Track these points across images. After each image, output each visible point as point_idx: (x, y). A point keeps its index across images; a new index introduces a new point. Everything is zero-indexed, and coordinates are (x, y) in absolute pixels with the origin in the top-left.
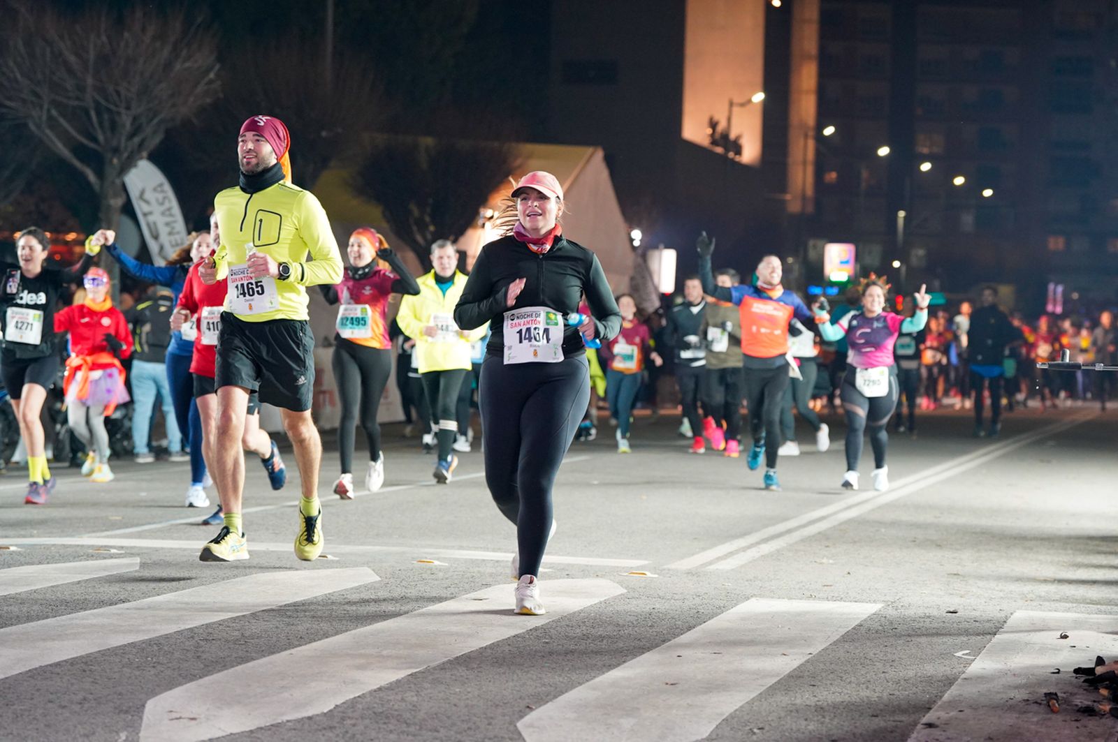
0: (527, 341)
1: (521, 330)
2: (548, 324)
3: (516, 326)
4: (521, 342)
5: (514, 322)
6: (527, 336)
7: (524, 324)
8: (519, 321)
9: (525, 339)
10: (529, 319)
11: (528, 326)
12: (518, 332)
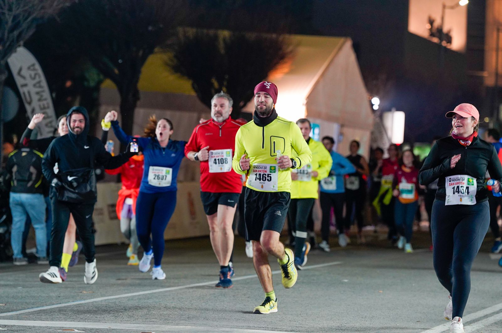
0: (457, 193)
1: (454, 187)
2: (468, 184)
3: (452, 185)
4: (454, 193)
5: (451, 182)
6: (457, 191)
7: (456, 184)
8: (454, 182)
9: (456, 192)
10: (458, 181)
11: (458, 185)
12: (453, 188)
